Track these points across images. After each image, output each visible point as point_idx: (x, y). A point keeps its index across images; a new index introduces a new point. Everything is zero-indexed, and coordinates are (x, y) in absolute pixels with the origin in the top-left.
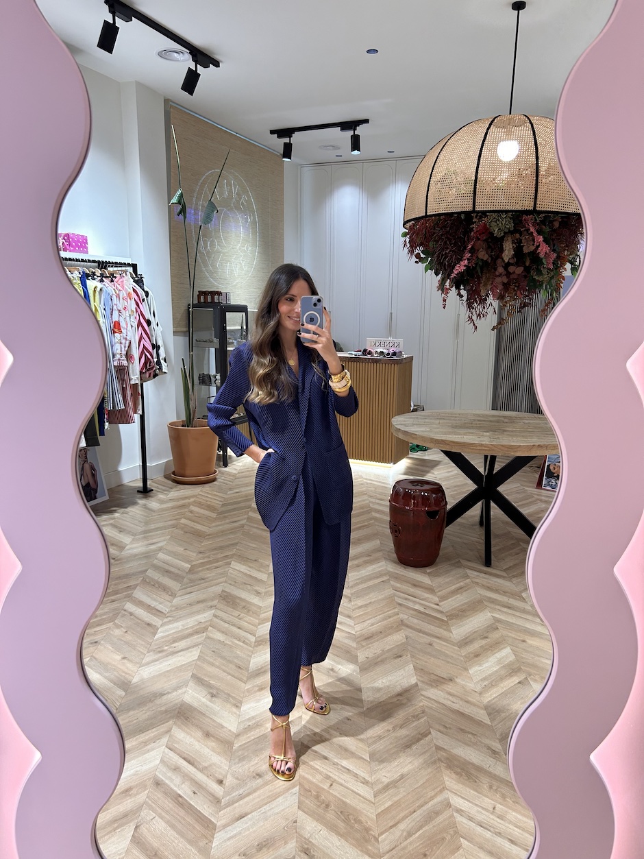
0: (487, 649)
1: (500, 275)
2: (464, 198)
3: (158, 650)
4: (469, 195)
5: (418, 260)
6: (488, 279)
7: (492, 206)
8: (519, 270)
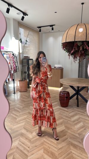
0: (78, 123)
1: (80, 53)
2: (73, 39)
5: (64, 50)
6: (77, 54)
7: (78, 40)
8: (83, 52)
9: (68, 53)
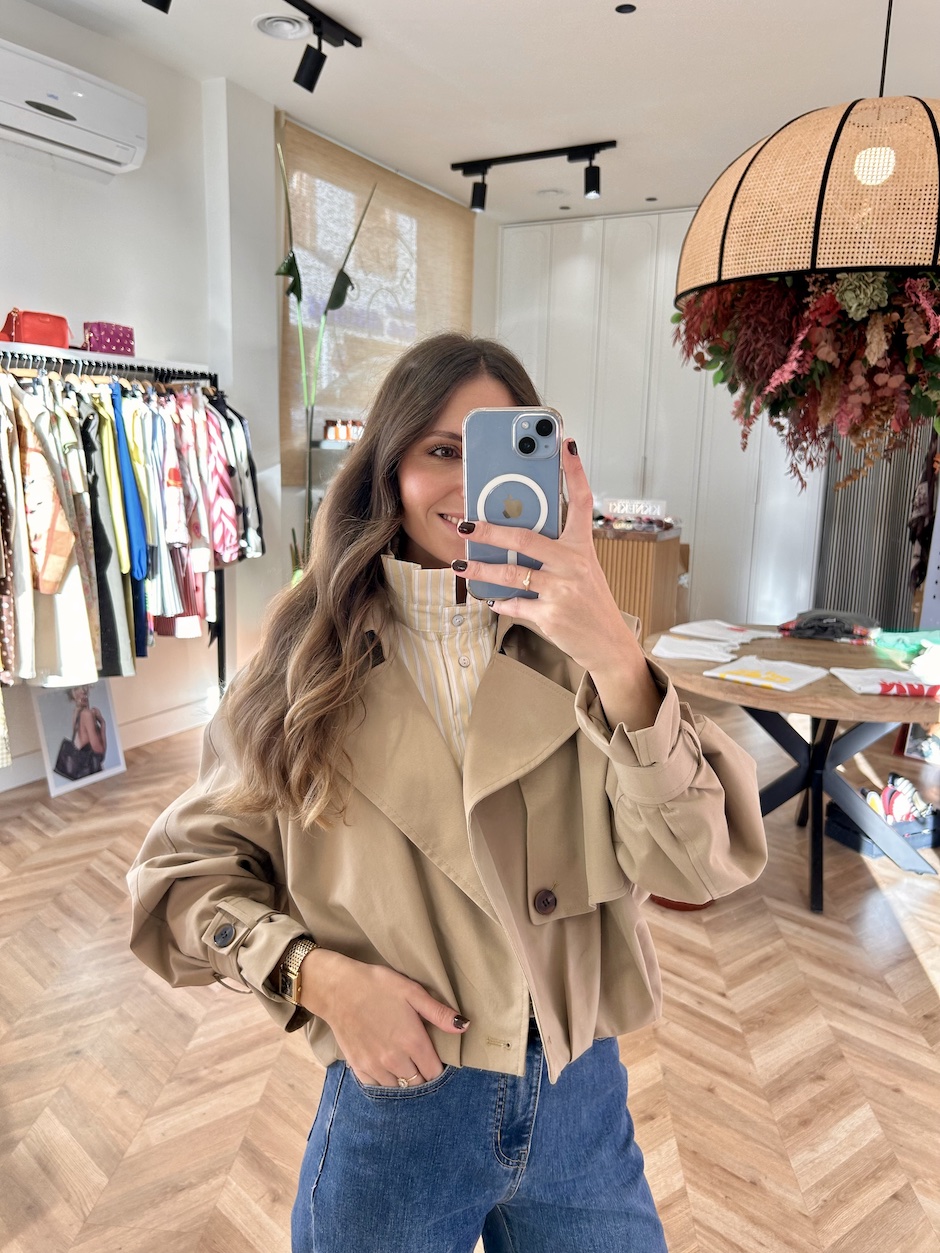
0: (824, 1106)
1: (859, 390)
2: (795, 246)
3: (191, 1076)
4: (804, 241)
5: (699, 365)
6: (833, 398)
7: (850, 260)
8: (896, 381)
9: (733, 388)
